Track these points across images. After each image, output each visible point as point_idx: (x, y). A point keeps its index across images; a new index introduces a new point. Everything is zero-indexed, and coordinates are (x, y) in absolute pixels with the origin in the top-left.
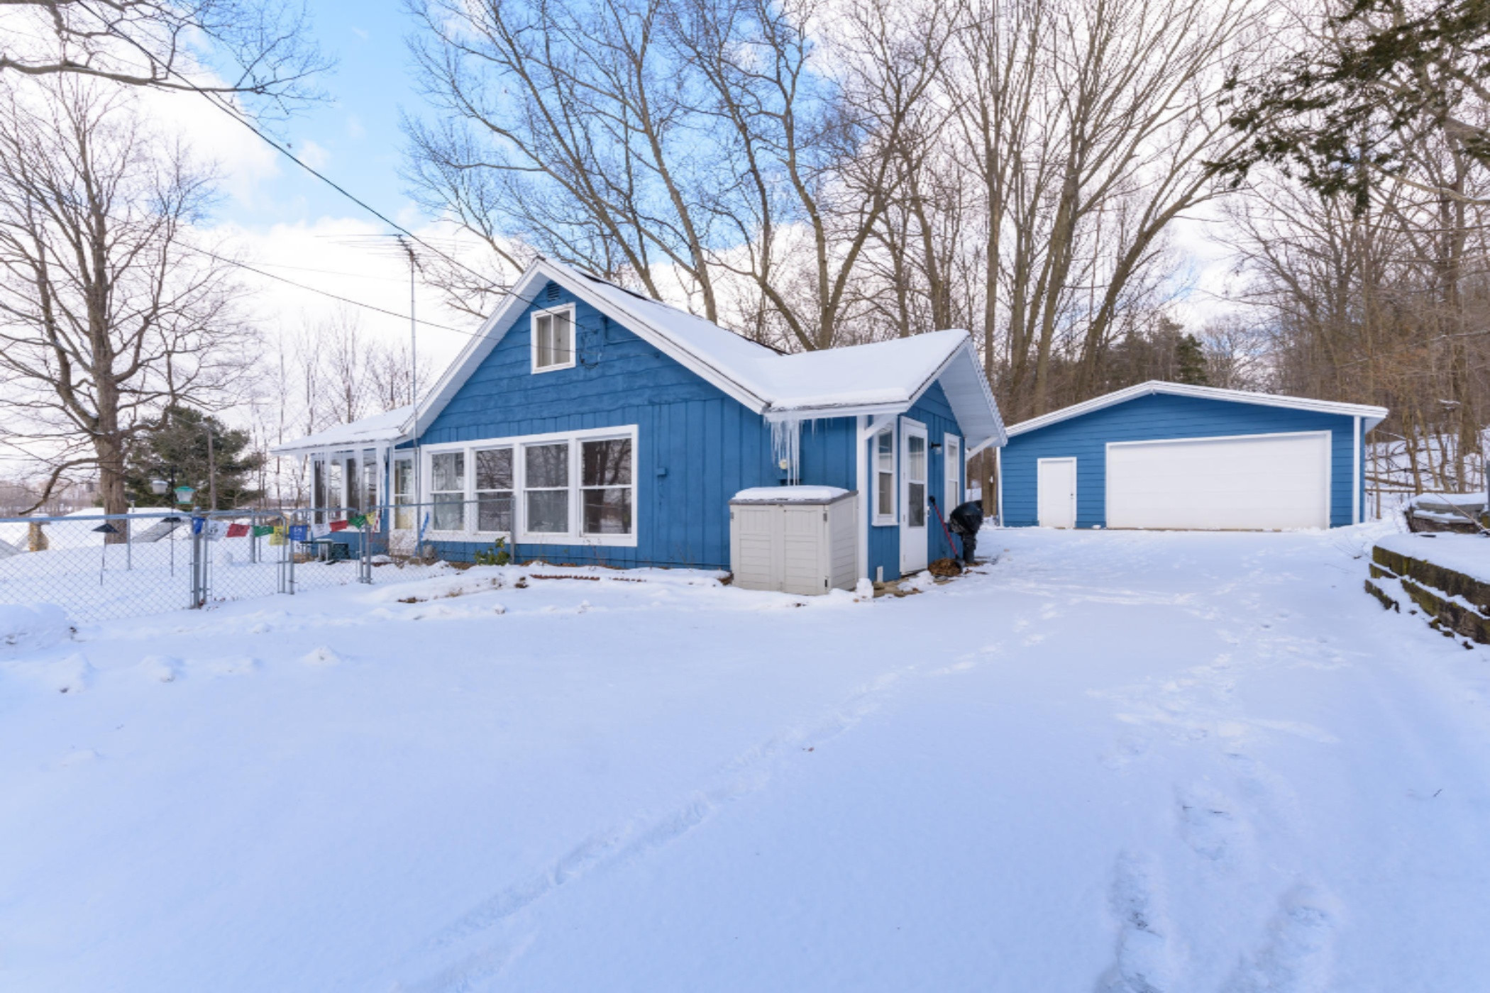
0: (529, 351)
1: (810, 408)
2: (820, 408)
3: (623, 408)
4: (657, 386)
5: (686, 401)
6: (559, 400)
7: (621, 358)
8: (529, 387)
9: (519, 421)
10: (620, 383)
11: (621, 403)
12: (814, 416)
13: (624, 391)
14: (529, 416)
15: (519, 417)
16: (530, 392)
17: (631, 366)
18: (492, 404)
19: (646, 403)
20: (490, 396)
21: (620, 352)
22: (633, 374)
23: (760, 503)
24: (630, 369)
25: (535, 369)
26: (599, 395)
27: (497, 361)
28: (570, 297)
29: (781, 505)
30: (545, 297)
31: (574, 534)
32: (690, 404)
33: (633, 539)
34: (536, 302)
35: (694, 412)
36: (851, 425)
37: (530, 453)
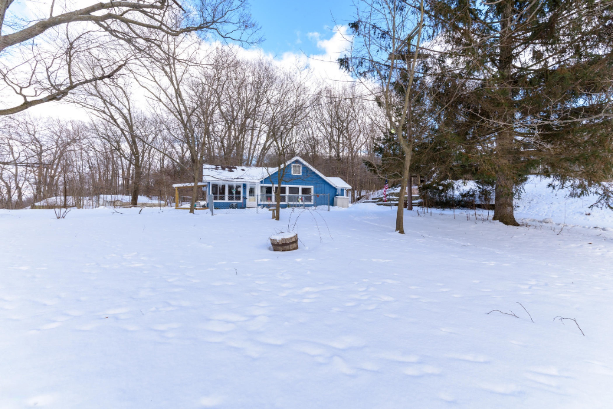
0: (291, 171)
1: (341, 187)
4: (317, 181)
5: (321, 183)
6: (298, 180)
8: (291, 177)
9: (288, 183)
11: (310, 182)
13: (311, 180)
14: (291, 182)
19: (315, 183)
22: (312, 178)
23: (341, 198)
25: (292, 174)
26: (306, 180)
28: (301, 163)
29: (343, 199)
30: (295, 162)
31: (301, 203)
33: (312, 203)
34: (293, 163)
35: (323, 185)
36: (343, 189)
37: (290, 188)
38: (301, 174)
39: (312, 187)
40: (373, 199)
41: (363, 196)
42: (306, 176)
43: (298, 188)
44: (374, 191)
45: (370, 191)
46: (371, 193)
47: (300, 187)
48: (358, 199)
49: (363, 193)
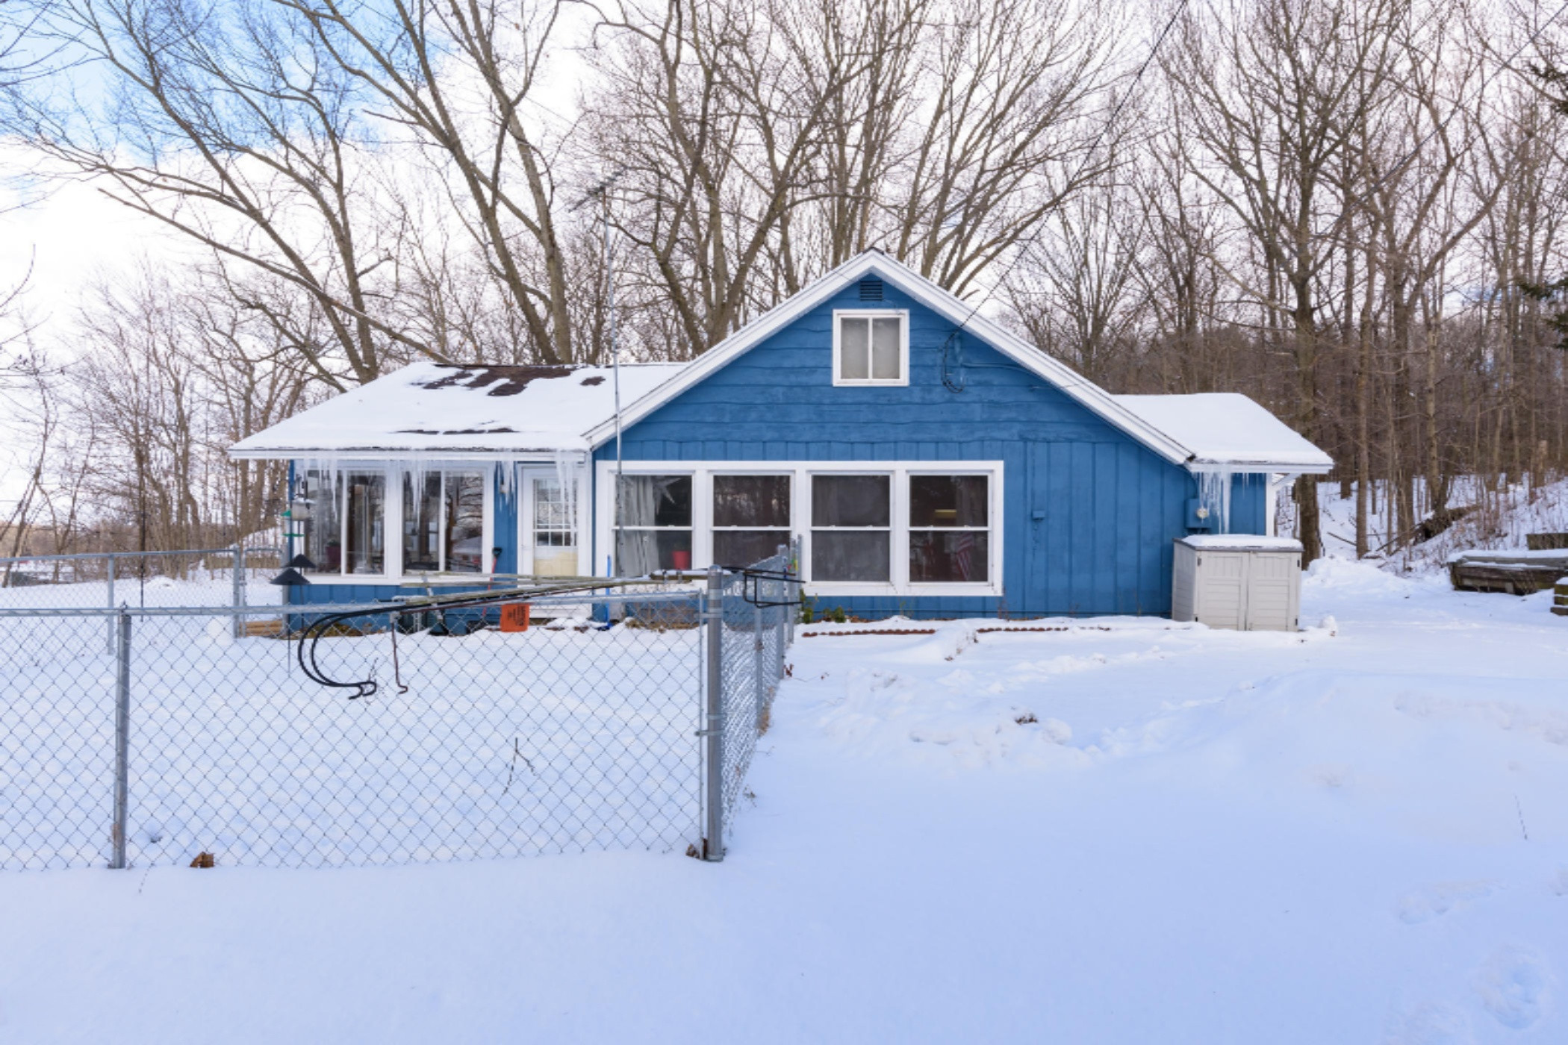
0: (830, 356)
1: (1240, 463)
2: (1251, 463)
3: (982, 440)
4: (1029, 422)
5: (1071, 441)
6: (880, 422)
7: (979, 384)
8: (827, 401)
9: (807, 443)
10: (978, 412)
11: (978, 434)
12: (1246, 470)
13: (982, 422)
14: (826, 437)
15: (807, 437)
16: (826, 408)
17: (994, 395)
18: (753, 415)
19: (1016, 438)
20: (750, 406)
21: (977, 377)
22: (994, 404)
23: (1233, 550)
24: (992, 398)
25: (837, 380)
26: (945, 423)
27: (767, 361)
28: (900, 298)
29: (1255, 552)
30: (856, 294)
31: (900, 583)
32: (1075, 445)
33: (993, 587)
34: (840, 298)
35: (1082, 453)
36: (1258, 481)
37: (820, 482)
38: (904, 380)
39: (994, 470)
40: (1536, 541)
41: (1459, 514)
42: (938, 394)
43: (882, 484)
44: (1538, 482)
45: (1512, 479)
46: (1520, 491)
47: (900, 473)
48: (1427, 532)
49: (1463, 492)
